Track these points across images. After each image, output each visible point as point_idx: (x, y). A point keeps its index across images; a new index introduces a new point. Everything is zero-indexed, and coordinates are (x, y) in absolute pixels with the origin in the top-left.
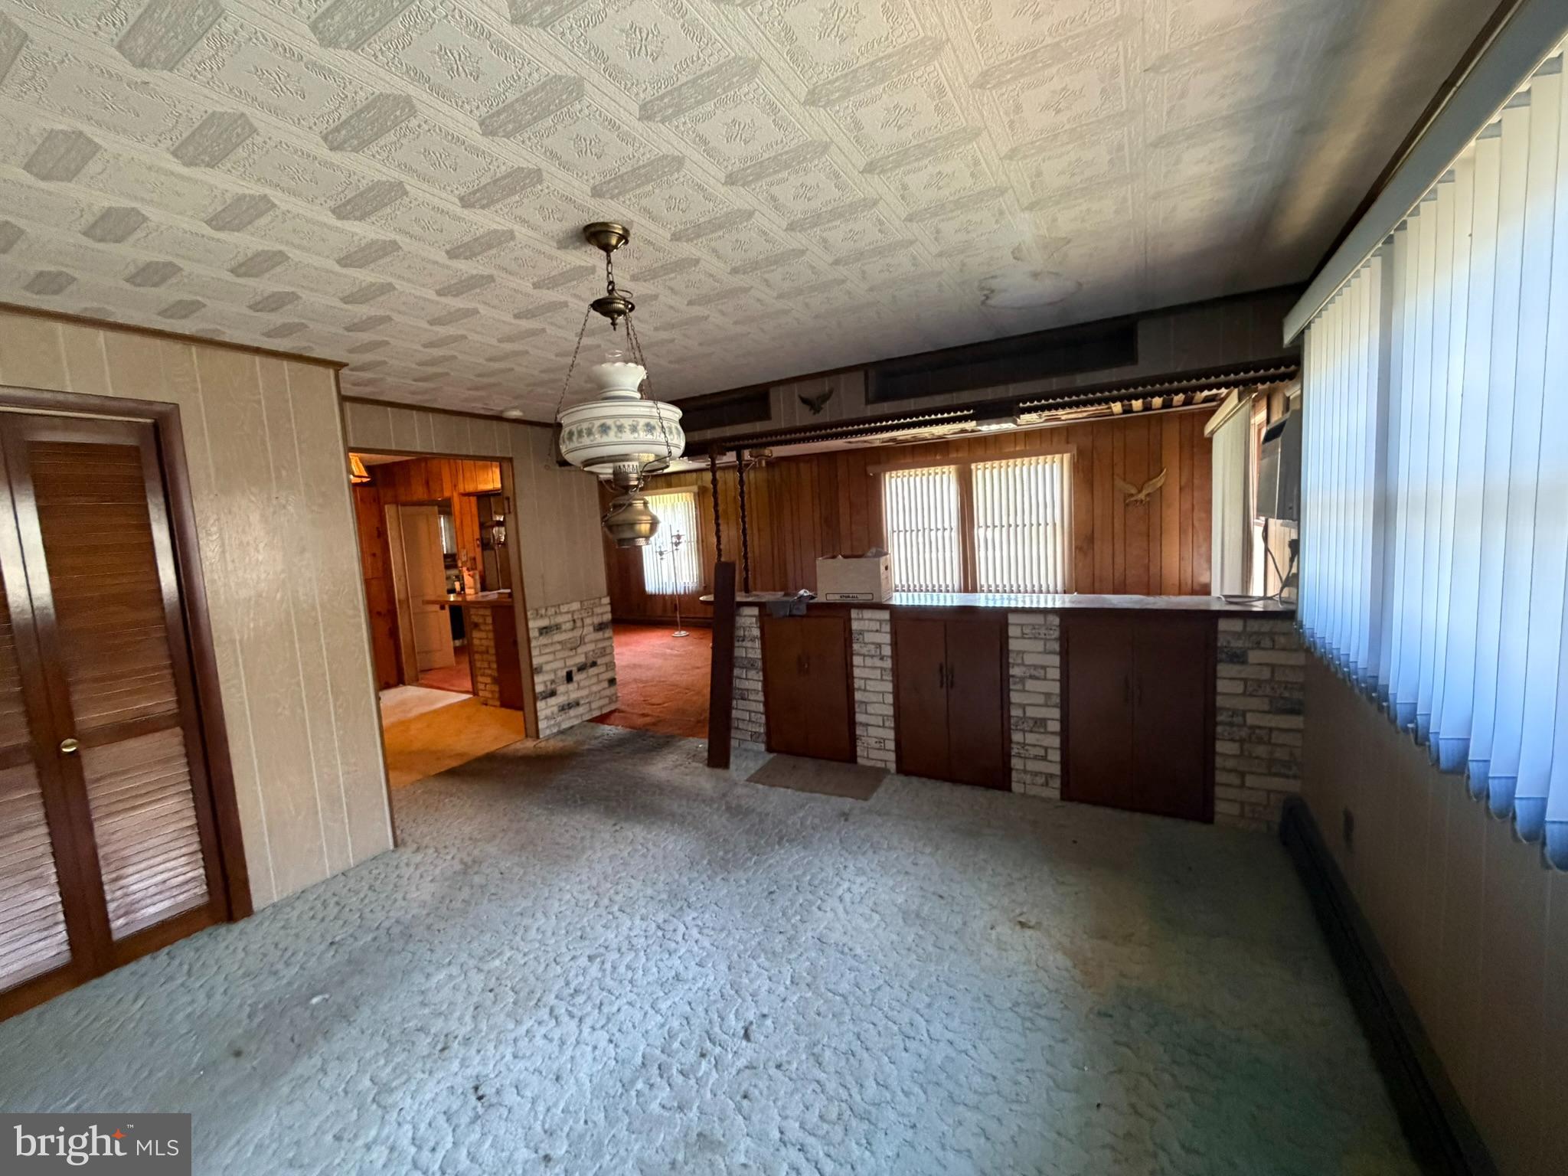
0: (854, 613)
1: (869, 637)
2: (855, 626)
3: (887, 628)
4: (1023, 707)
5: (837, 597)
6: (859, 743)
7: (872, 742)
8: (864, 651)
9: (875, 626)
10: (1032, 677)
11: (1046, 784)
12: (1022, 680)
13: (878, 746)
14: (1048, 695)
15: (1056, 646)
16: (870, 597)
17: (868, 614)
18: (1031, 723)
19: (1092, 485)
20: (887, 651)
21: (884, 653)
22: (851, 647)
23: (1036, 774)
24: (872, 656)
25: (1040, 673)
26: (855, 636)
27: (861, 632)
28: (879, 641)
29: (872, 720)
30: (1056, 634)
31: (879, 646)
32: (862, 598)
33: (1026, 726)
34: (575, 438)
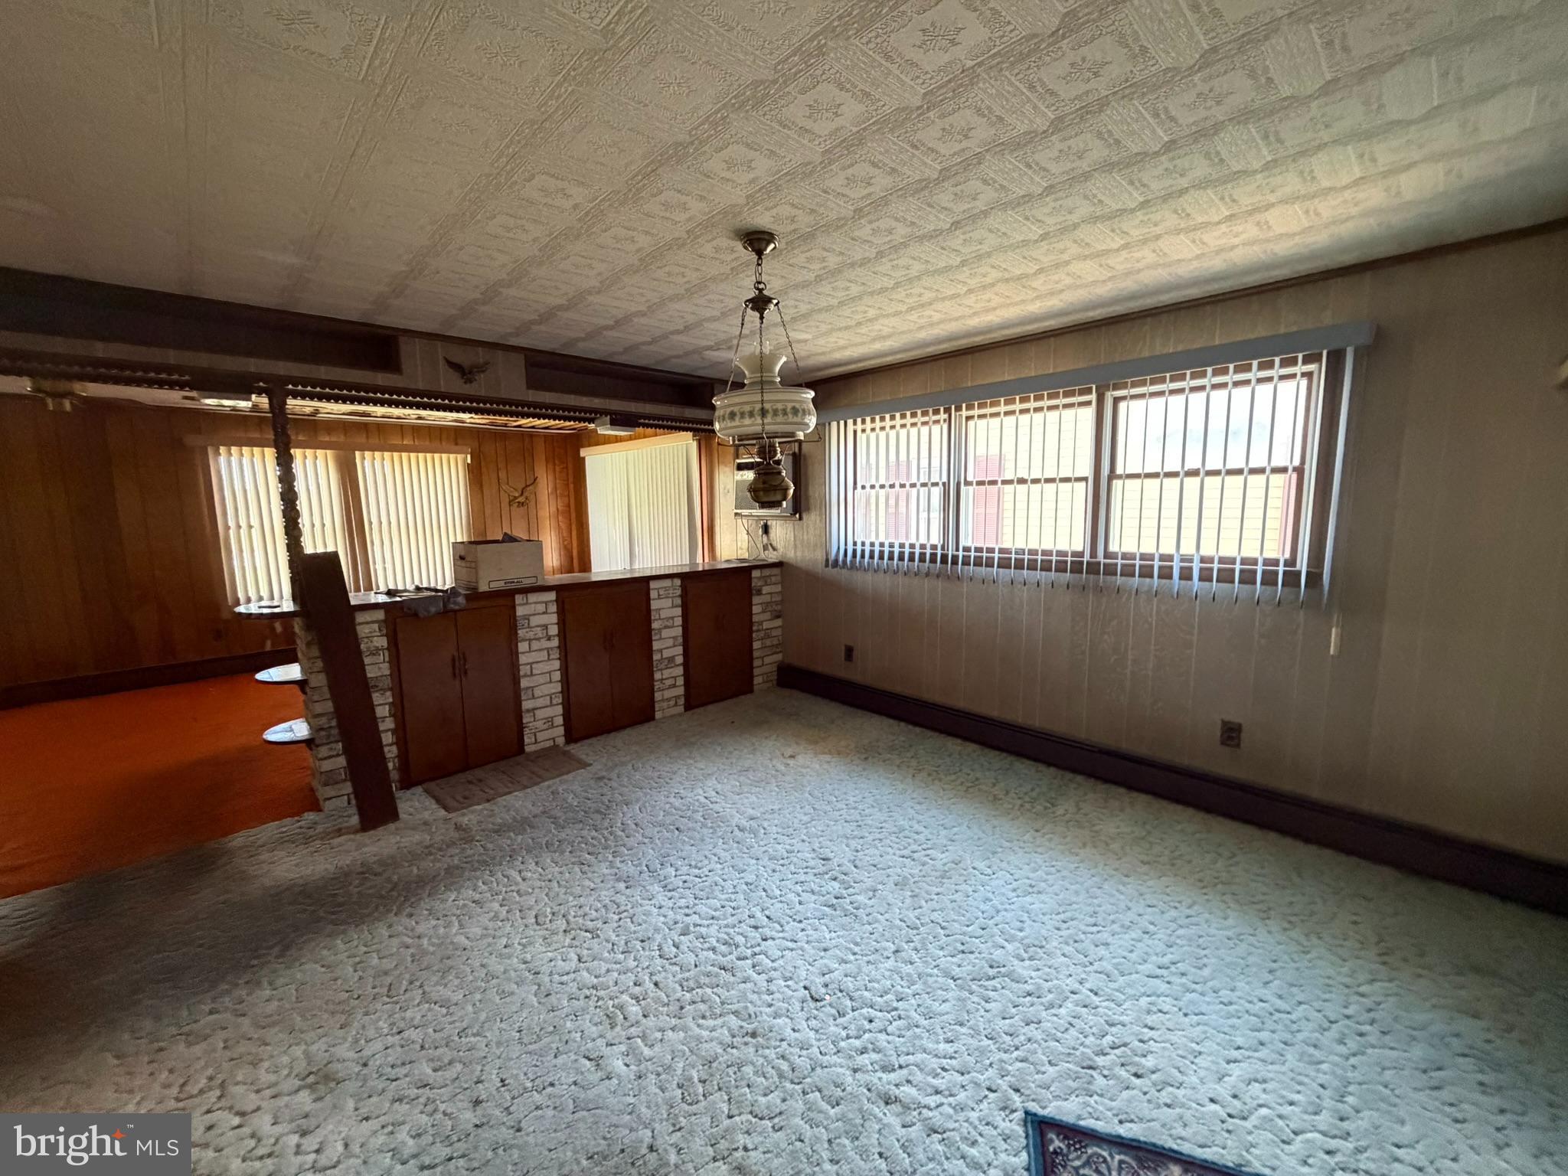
0: (519, 599)
1: (535, 621)
2: (520, 611)
3: (553, 608)
4: (661, 651)
5: (502, 583)
6: (526, 731)
7: (540, 724)
8: (531, 635)
9: (541, 608)
10: (666, 627)
11: (676, 704)
12: (660, 630)
13: (546, 726)
14: (675, 638)
15: (679, 601)
16: (533, 580)
17: (533, 597)
18: (666, 662)
19: (481, 486)
20: (554, 630)
21: (550, 633)
22: (516, 634)
23: (669, 700)
24: (538, 639)
25: (669, 623)
26: (520, 622)
27: (527, 617)
28: (543, 623)
29: (539, 703)
30: (679, 592)
31: (545, 627)
32: (527, 582)
33: (663, 666)
34: (800, 415)
